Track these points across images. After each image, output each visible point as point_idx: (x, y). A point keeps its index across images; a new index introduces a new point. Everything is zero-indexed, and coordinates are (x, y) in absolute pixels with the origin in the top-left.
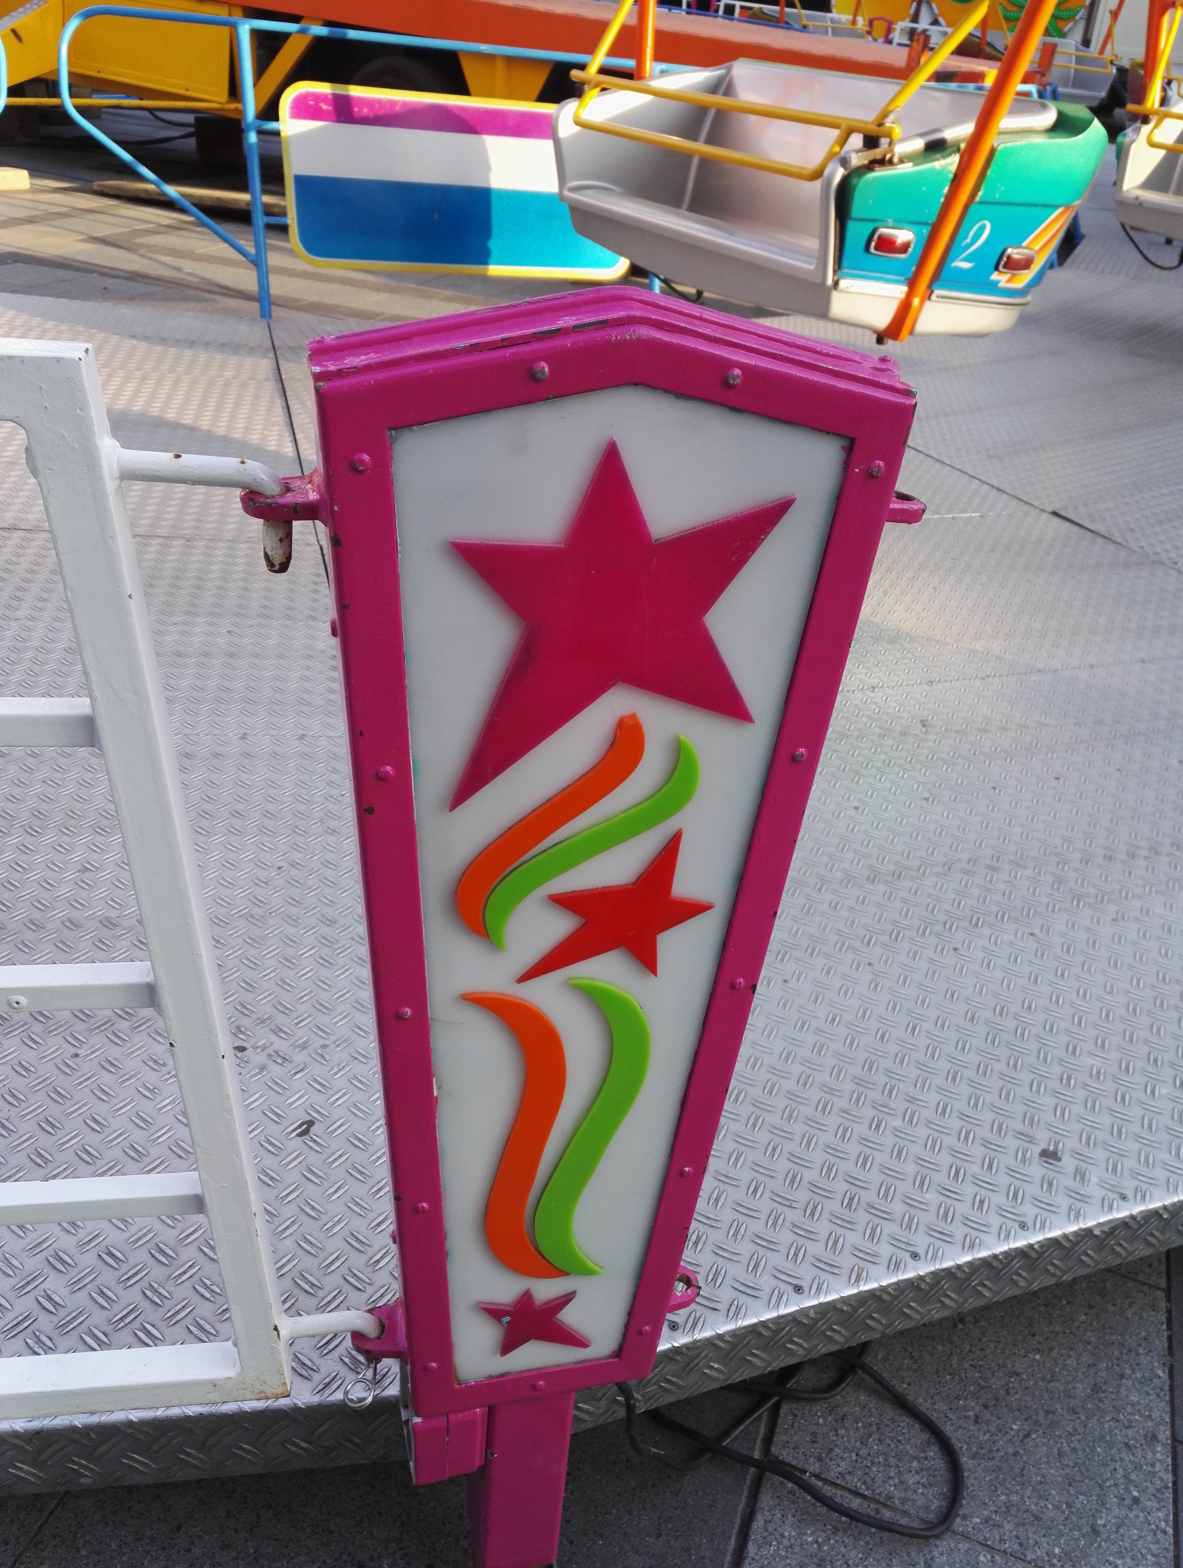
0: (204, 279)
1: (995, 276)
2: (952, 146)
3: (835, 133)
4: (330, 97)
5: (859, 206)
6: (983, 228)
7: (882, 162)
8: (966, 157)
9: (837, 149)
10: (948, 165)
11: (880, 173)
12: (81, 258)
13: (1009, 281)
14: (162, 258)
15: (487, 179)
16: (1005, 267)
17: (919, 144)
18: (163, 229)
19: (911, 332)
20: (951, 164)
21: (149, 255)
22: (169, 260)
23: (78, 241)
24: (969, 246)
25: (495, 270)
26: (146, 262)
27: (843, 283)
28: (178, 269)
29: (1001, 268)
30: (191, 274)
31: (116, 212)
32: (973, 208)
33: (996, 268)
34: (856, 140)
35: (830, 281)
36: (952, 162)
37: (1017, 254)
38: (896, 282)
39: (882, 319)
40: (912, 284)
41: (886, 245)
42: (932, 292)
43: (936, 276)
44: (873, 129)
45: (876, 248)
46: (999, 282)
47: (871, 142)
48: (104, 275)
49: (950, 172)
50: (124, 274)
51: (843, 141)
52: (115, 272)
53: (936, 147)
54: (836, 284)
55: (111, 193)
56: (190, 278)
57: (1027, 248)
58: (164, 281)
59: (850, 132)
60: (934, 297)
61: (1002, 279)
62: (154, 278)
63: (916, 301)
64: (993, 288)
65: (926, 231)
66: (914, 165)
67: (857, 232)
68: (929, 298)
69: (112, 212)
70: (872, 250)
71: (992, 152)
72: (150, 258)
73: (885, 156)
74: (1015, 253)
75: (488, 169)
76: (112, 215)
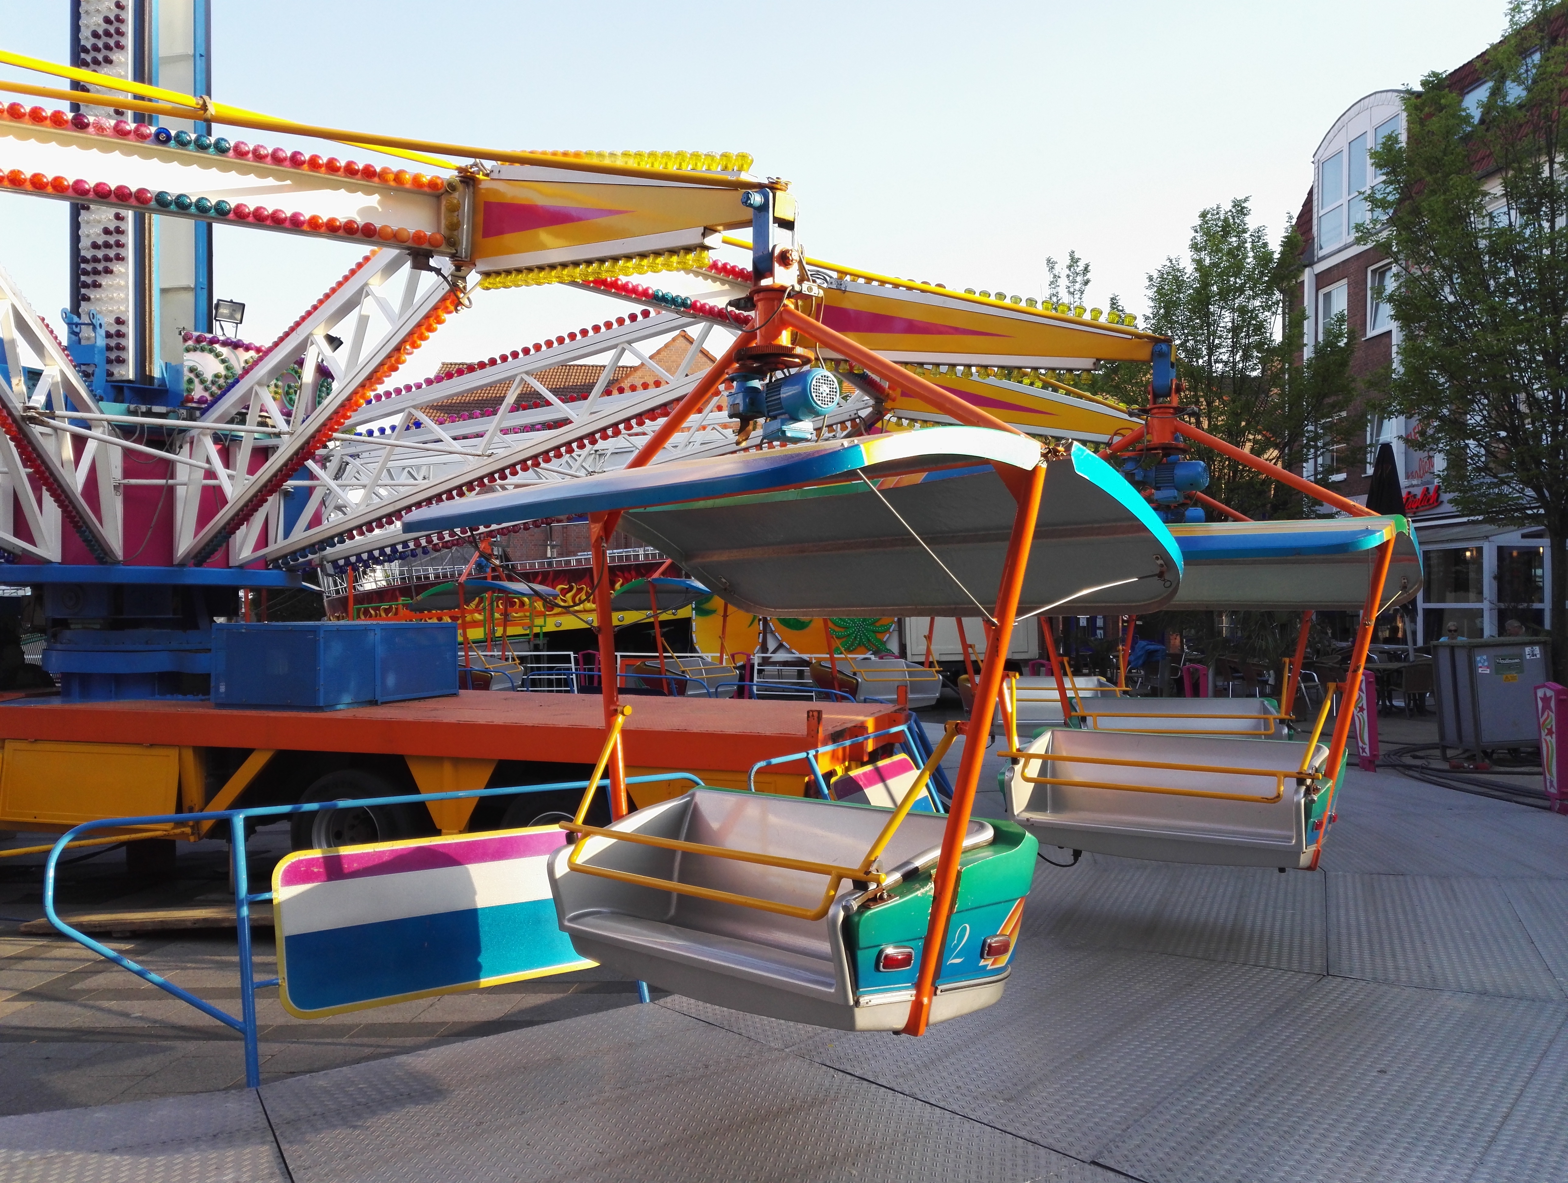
0: (155, 1022)
1: (982, 963)
2: (924, 873)
3: (827, 879)
4: (321, 860)
5: (864, 937)
6: (965, 928)
7: (876, 899)
8: (939, 881)
9: (832, 893)
10: (927, 892)
11: (876, 909)
12: (16, 1022)
13: (993, 964)
14: (106, 1004)
15: (474, 901)
16: (988, 954)
17: (897, 876)
18: (101, 966)
19: (927, 1024)
20: (929, 891)
21: (91, 1002)
22: (113, 1004)
23: (8, 1000)
24: (956, 946)
25: (486, 982)
26: (88, 1013)
27: (863, 1000)
28: (127, 1015)
29: (985, 956)
30: (141, 1018)
31: (48, 955)
32: (954, 917)
33: (982, 957)
34: (847, 885)
35: (852, 1003)
36: (930, 888)
37: (995, 942)
38: (906, 988)
39: (900, 1020)
40: (918, 986)
41: (891, 962)
42: (936, 988)
43: (937, 975)
44: (861, 876)
45: (884, 967)
46: (987, 965)
47: (860, 885)
48: (44, 1040)
49: (930, 896)
50: (64, 1034)
51: (836, 885)
52: (55, 1034)
53: (913, 877)
54: (857, 1003)
55: (41, 932)
56: (141, 1024)
57: (1001, 935)
58: (112, 1034)
59: (839, 878)
60: (938, 992)
61: (988, 963)
62: (100, 1033)
63: (925, 1000)
64: (983, 971)
65: (921, 943)
66: (900, 898)
67: (866, 958)
68: (935, 994)
69: (43, 956)
70: (881, 969)
71: (959, 873)
72: (92, 1007)
73: (876, 895)
74: (993, 941)
75: (474, 893)
76: (42, 959)
